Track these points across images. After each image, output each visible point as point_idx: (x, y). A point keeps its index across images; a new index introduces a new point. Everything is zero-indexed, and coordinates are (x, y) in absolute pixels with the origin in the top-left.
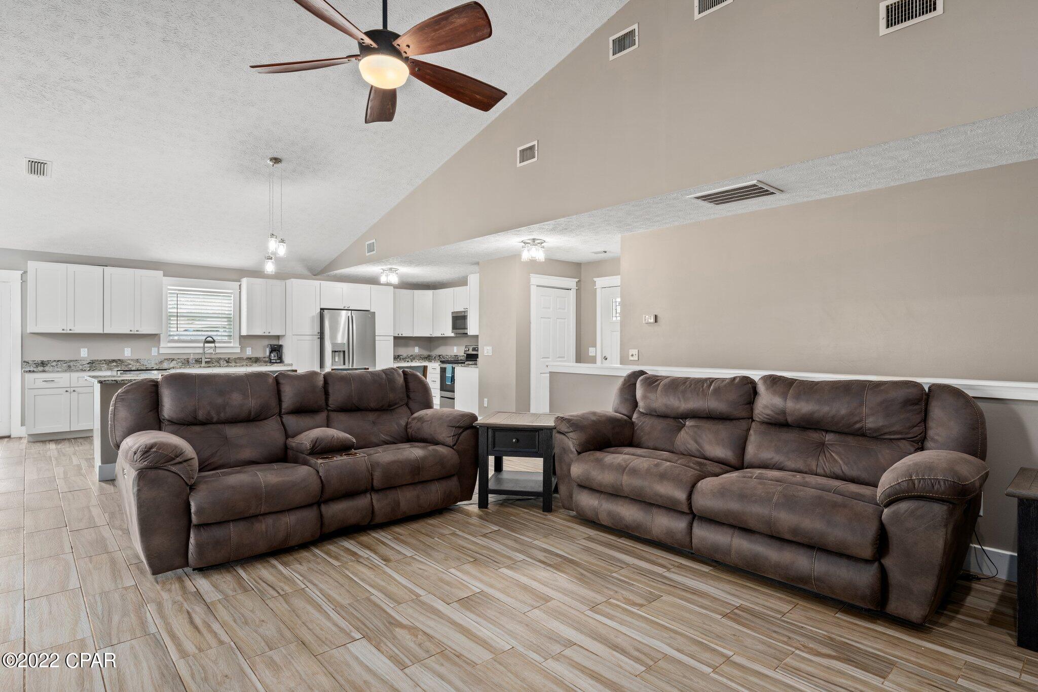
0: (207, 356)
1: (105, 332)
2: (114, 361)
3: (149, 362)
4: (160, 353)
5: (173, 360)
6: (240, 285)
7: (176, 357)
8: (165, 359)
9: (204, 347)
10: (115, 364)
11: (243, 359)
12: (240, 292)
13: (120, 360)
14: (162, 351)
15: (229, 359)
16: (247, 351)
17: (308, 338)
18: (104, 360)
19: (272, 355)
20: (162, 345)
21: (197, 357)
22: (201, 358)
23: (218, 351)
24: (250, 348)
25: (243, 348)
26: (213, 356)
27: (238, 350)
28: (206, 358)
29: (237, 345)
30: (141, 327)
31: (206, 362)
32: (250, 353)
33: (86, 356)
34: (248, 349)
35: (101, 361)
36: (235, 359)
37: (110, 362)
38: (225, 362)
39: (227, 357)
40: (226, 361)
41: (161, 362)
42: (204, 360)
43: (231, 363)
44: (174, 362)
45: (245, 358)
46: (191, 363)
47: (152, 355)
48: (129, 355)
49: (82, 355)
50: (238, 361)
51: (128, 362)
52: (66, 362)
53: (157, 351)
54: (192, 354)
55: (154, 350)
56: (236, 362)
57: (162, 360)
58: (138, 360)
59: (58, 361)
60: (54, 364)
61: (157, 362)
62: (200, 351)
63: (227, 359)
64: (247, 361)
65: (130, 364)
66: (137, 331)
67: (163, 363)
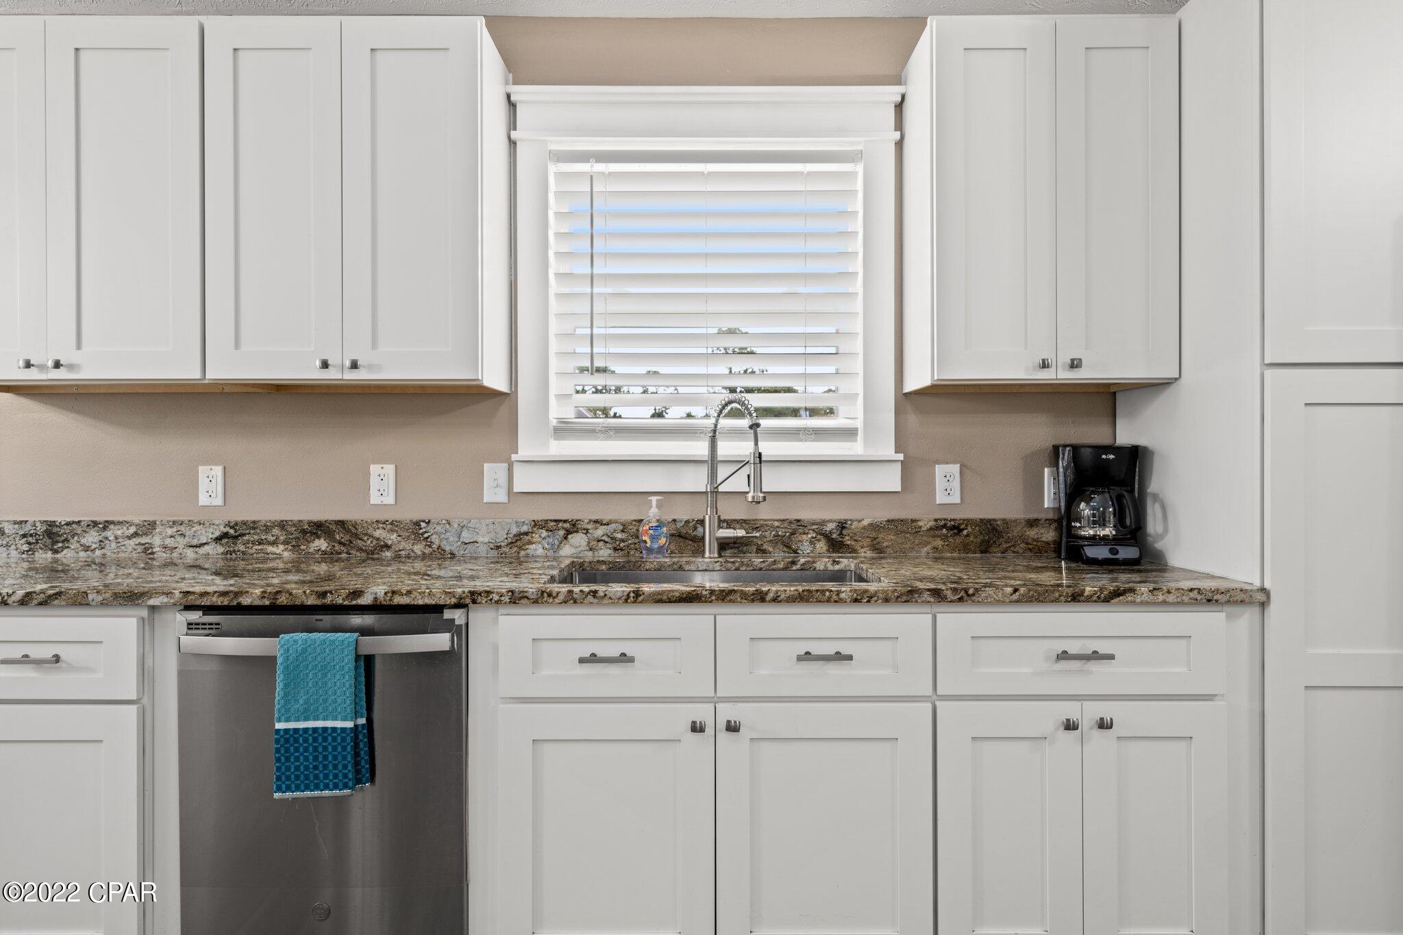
0: (730, 511)
1: (213, 374)
2: (319, 528)
3: (466, 536)
4: (516, 490)
5: (573, 527)
6: (899, 107)
7: (583, 513)
8: (536, 524)
9: (713, 462)
10: (322, 544)
11: (917, 532)
12: (900, 144)
13: (341, 523)
14: (525, 481)
15: (842, 525)
16: (940, 484)
18: (282, 525)
19: (1085, 509)
20: (525, 451)
21: (683, 513)
22: (702, 522)
23: (774, 481)
24: (955, 469)
25: (914, 466)
26: (765, 513)
27: (890, 480)
28: (730, 524)
29: (887, 449)
30: (374, 345)
31: (724, 546)
32: (956, 499)
33: (219, 501)
34: (940, 470)
35: (267, 528)
36: (874, 527)
37: (304, 532)
38: (822, 546)
39: (831, 514)
40: (827, 536)
41: (519, 540)
42: (713, 533)
43: (854, 551)
44: (578, 539)
45: (926, 524)
46: (650, 550)
47: (485, 500)
48: (390, 499)
49: (203, 500)
50: (887, 539)
51: (377, 533)
52: (136, 534)
53: (503, 480)
54: (654, 499)
55: (493, 473)
56: (878, 549)
57: (525, 529)
58: (417, 524)
59: (107, 525)
60: (92, 538)
61: (501, 538)
62: (696, 481)
63: (831, 526)
64: (939, 543)
65: (388, 547)
66: (355, 365)
67: (530, 543)
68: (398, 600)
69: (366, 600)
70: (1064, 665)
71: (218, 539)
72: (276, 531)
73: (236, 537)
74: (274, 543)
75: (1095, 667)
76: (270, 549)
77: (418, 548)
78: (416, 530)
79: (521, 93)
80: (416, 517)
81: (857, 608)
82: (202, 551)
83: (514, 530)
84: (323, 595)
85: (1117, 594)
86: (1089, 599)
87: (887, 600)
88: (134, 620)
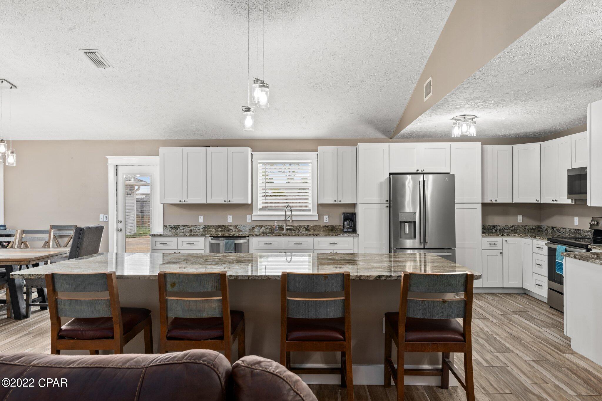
0: (289, 224)
1: (207, 202)
2: (220, 226)
3: (244, 228)
4: (253, 220)
5: (262, 226)
6: (317, 155)
7: (264, 224)
8: (256, 226)
9: (286, 215)
10: (220, 229)
12: (317, 161)
13: (223, 226)
14: (254, 218)
15: (308, 226)
16: (325, 219)
17: (376, 206)
18: (213, 226)
19: (346, 223)
20: (254, 213)
21: (281, 224)
22: (284, 225)
23: (294, 218)
24: (328, 216)
25: (320, 216)
26: (295, 224)
27: (316, 218)
28: (289, 226)
29: (316, 213)
30: (232, 198)
31: (288, 229)
32: (328, 221)
33: (202, 222)
34: (325, 216)
35: (211, 226)
36: (313, 226)
37: (217, 227)
38: (304, 229)
39: (306, 224)
40: (305, 228)
41: (253, 229)
42: (285, 227)
43: (310, 230)
44: (263, 228)
45: (322, 226)
46: (275, 230)
47: (247, 222)
48: (231, 221)
49: (200, 222)
50: (316, 228)
51: (229, 227)
52: (189, 227)
53: (250, 218)
54: (276, 221)
55: (249, 217)
56: (314, 230)
57: (254, 227)
58: (236, 226)
59: (184, 226)
60: (182, 228)
61: (250, 228)
62: (283, 218)
63: (306, 226)
64: (324, 229)
65: (231, 230)
66: (229, 201)
67: (255, 229)
68: (240, 236)
69: (236, 236)
70: (331, 245)
71: (203, 228)
72: (212, 227)
73: (206, 228)
74: (212, 229)
75: (336, 245)
76: (211, 230)
77: (236, 230)
80: (236, 225)
81: (302, 237)
82: (200, 230)
83: (252, 227)
85: (338, 235)
86: (334, 236)
87: (306, 236)
88: (203, 238)
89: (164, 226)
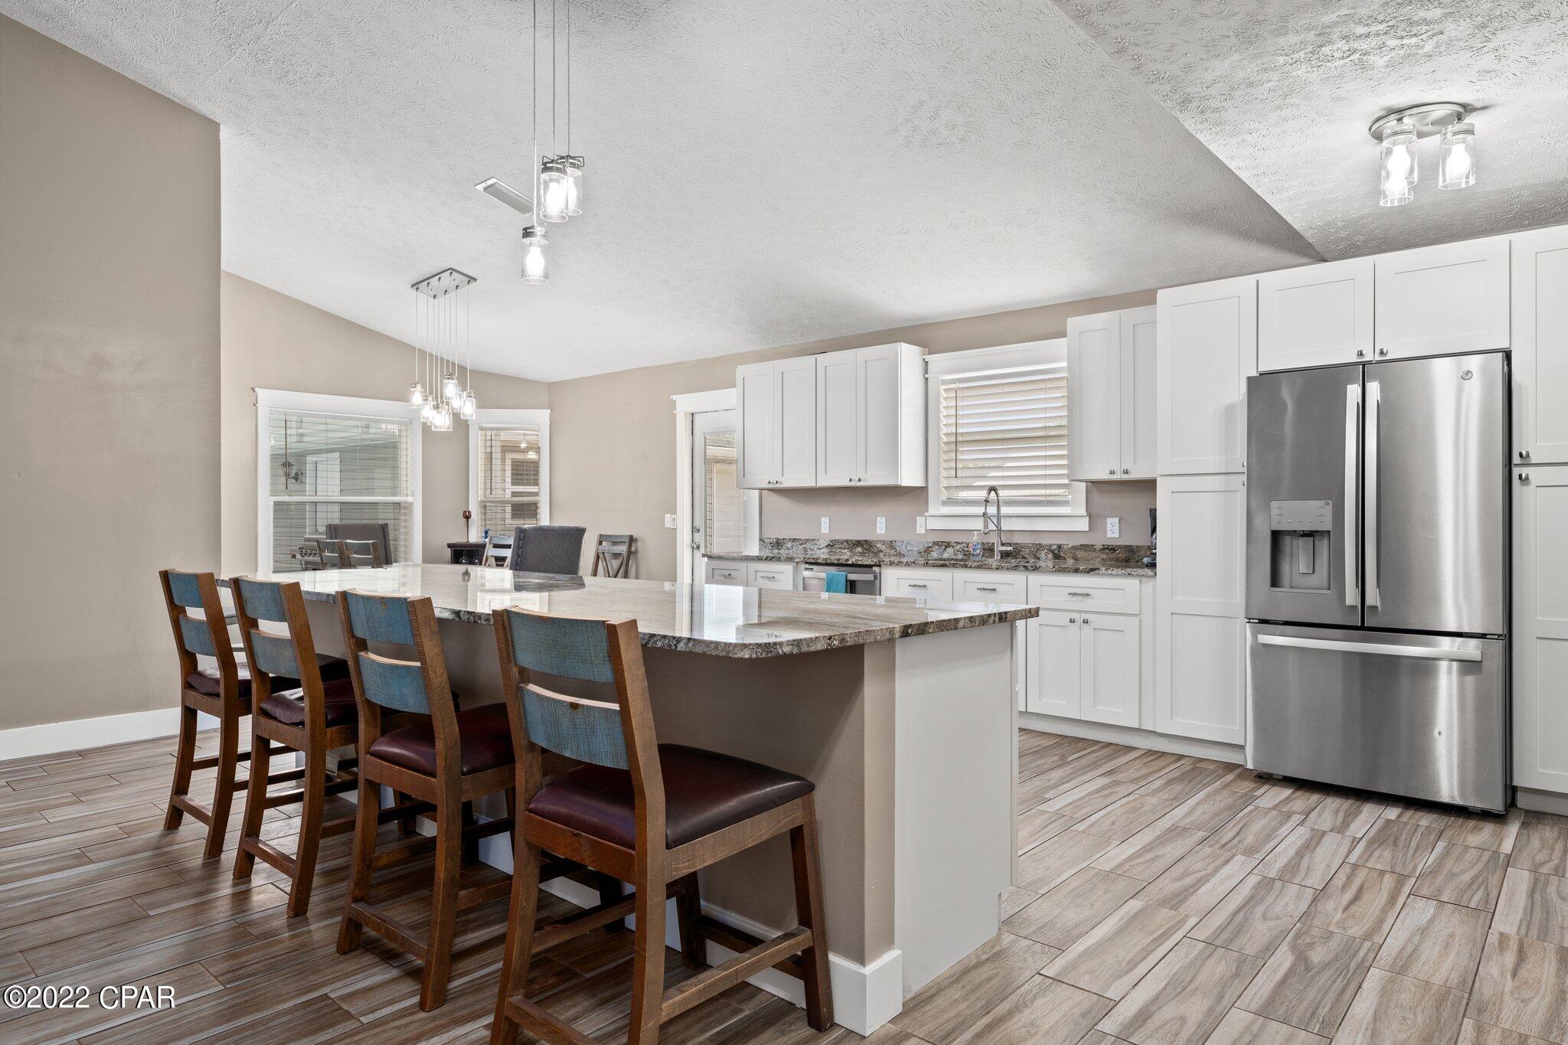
0: (1004, 539)
1: (818, 485)
2: (859, 543)
3: (909, 548)
4: (928, 528)
5: (948, 545)
7: (952, 539)
8: (935, 543)
10: (859, 549)
11: (1094, 550)
13: (866, 541)
14: (934, 524)
15: (1060, 547)
16: (1109, 527)
18: (847, 541)
20: (932, 511)
21: (986, 539)
22: (993, 544)
24: (1116, 520)
25: (1094, 517)
27: (1083, 525)
28: (1006, 544)
29: (1082, 511)
30: (866, 473)
31: (1004, 554)
32: (1116, 535)
33: (827, 532)
34: (1110, 520)
35: (842, 543)
36: (1074, 548)
37: (854, 544)
38: (1050, 556)
39: (1055, 541)
40: (1053, 552)
41: (928, 550)
42: (998, 548)
43: (1065, 559)
44: (950, 550)
45: (1099, 546)
46: (973, 555)
47: (918, 532)
48: (883, 532)
49: (823, 531)
50: (1080, 554)
51: (878, 546)
52: (802, 544)
53: (923, 524)
54: (976, 532)
55: (920, 520)
56: (1076, 559)
57: (930, 545)
58: (892, 542)
59: (794, 540)
60: (789, 545)
61: (921, 549)
63: (1055, 547)
64: (1105, 556)
65: (882, 551)
66: (859, 480)
67: (932, 549)
69: (850, 562)
70: (1075, 598)
71: (827, 546)
72: (845, 544)
73: (832, 546)
74: (844, 549)
75: (1087, 600)
76: (843, 551)
77: (892, 552)
78: (891, 544)
79: (928, 358)
80: (892, 540)
81: (998, 572)
82: (822, 551)
83: (926, 546)
84: (839, 560)
85: (1092, 570)
86: (1081, 572)
87: (1008, 569)
88: (791, 567)
89: (761, 540)
